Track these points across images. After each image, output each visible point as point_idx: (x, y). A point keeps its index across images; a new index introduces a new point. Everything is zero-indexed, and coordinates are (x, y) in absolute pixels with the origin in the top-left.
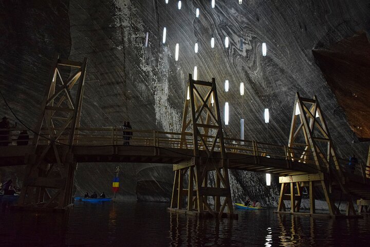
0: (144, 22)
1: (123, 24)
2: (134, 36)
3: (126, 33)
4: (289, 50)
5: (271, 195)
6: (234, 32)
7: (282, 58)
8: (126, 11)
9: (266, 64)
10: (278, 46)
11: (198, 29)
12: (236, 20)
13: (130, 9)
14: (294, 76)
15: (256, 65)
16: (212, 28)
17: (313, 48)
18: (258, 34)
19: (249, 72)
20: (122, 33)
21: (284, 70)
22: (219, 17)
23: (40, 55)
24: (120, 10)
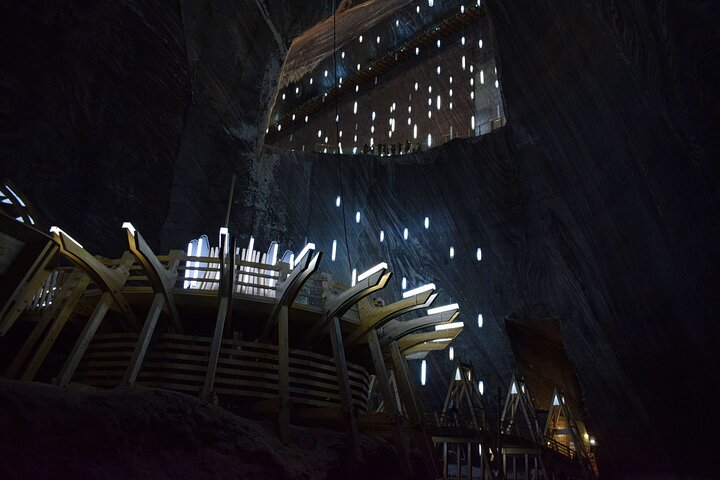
0: (287, 211)
1: (257, 205)
2: (269, 226)
3: (258, 219)
6: (413, 266)
8: (265, 189)
11: (363, 244)
12: (417, 252)
13: (271, 188)
16: (383, 250)
17: (507, 317)
18: (442, 278)
20: (253, 218)
22: (396, 241)
23: (115, 219)
24: (256, 184)
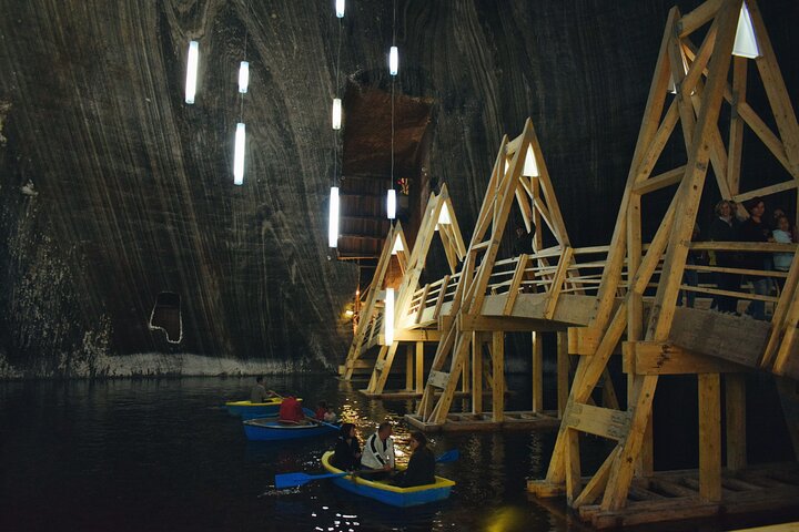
4: (298, 44)
5: (80, 345)
7: (276, 48)
9: (231, 35)
10: (274, 16)
14: (287, 101)
15: (199, 20)
17: (352, 76)
19: (173, 22)
21: (271, 76)
